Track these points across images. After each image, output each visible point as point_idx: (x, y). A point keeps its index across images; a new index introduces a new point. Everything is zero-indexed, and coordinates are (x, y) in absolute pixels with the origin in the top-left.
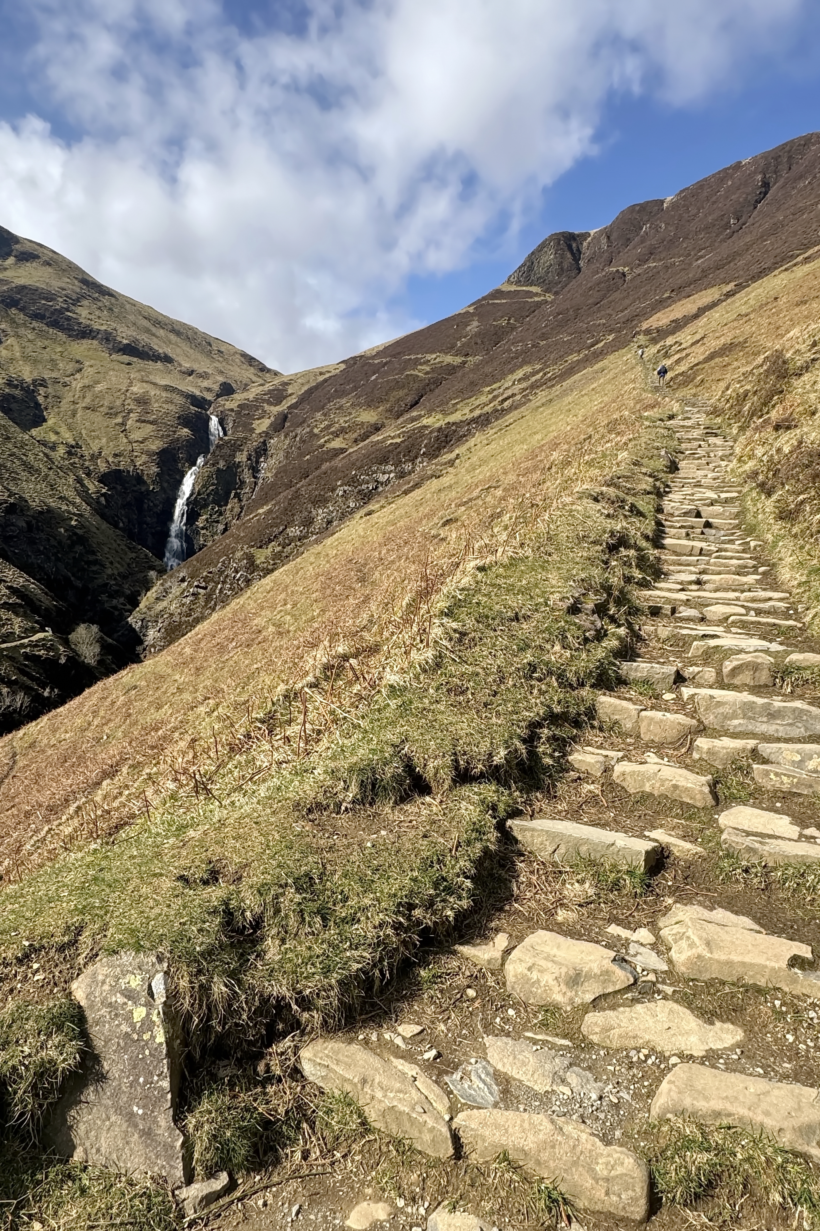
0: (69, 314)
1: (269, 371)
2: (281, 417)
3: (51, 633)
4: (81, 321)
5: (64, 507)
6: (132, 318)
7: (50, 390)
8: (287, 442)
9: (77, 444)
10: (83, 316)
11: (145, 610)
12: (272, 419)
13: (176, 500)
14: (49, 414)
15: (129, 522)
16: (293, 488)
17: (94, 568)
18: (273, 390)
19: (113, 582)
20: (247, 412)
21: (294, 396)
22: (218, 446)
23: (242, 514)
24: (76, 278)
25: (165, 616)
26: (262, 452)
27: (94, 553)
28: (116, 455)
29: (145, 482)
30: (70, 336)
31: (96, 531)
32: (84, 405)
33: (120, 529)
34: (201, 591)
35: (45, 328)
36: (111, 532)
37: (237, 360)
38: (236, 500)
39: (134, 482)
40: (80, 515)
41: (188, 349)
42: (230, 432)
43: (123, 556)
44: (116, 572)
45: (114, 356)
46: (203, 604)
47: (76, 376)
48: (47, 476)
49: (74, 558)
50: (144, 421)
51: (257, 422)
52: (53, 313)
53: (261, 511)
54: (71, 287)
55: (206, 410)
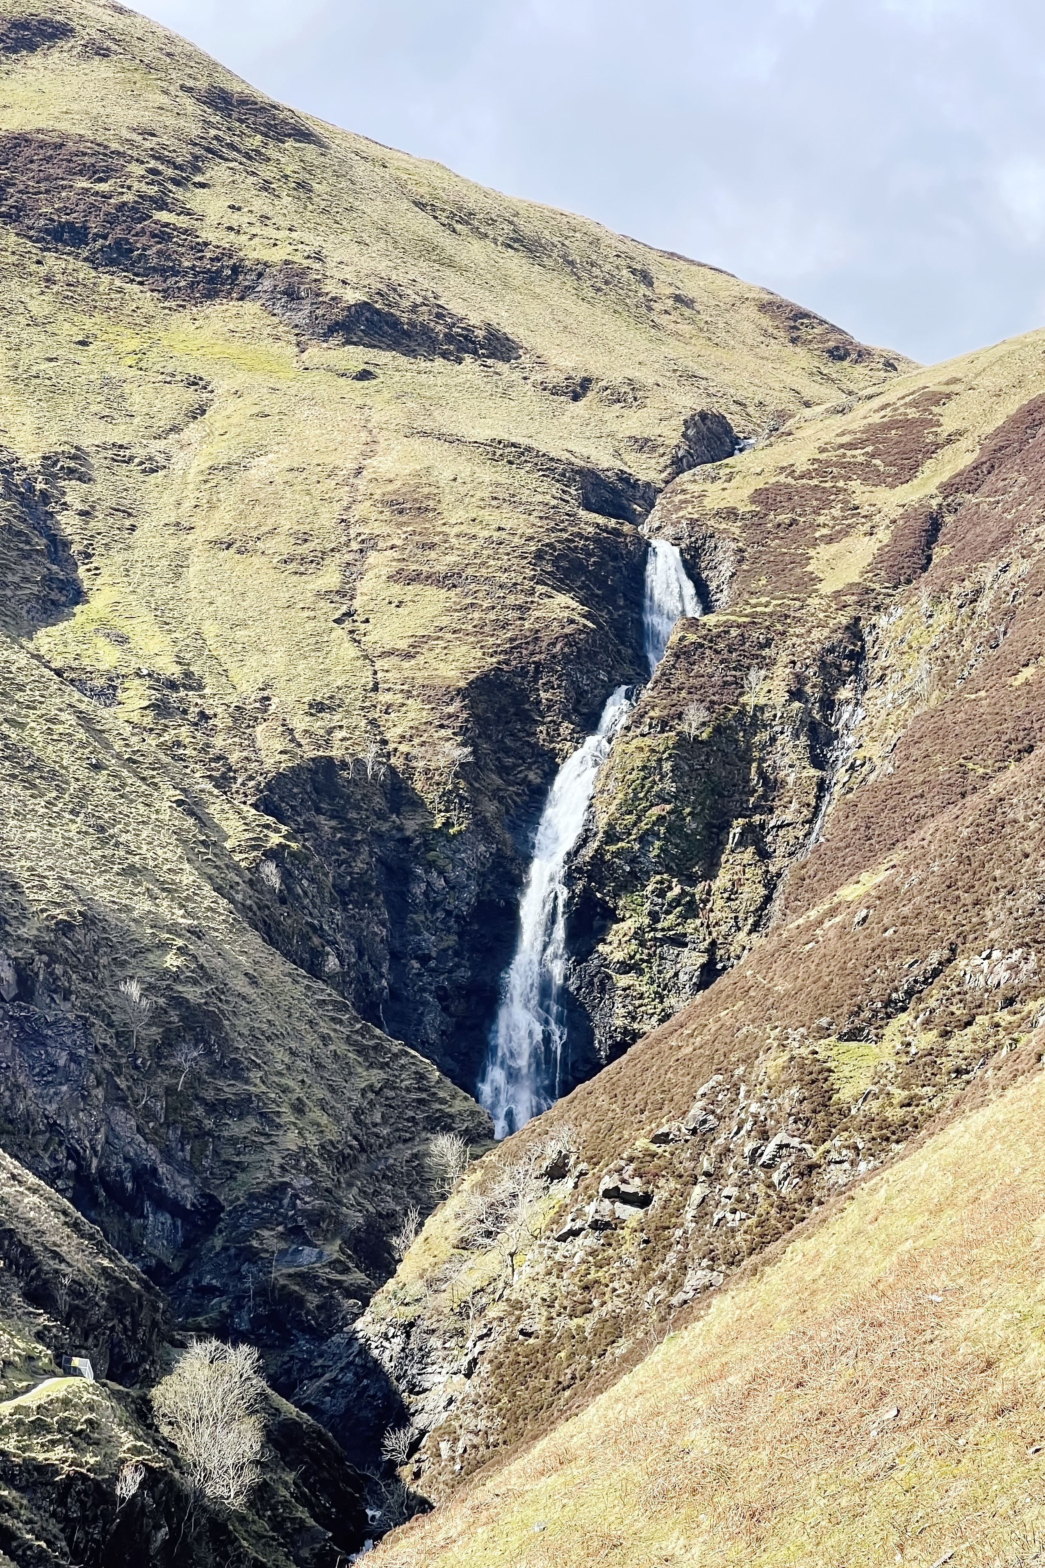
0: (164, 216)
1: (863, 355)
2: (916, 525)
3: (89, 1379)
4: (205, 235)
5: (142, 906)
6: (374, 209)
7: (98, 489)
8: (942, 619)
9: (188, 675)
10: (212, 219)
11: (416, 1288)
12: (884, 536)
13: (528, 859)
14: (96, 572)
15: (360, 952)
16: (972, 800)
17: (237, 1128)
18: (886, 427)
19: (302, 1181)
20: (784, 518)
21: (964, 444)
22: (682, 653)
23: (776, 907)
24: (190, 90)
25: (493, 1312)
26: (846, 664)
27: (237, 1071)
28: (318, 708)
29: (417, 803)
30: (166, 294)
31: (248, 990)
32: (211, 534)
33: (328, 979)
34: (630, 1214)
35: (86, 272)
36: (298, 991)
37: (747, 327)
38: (748, 854)
39: (379, 802)
40: (197, 933)
41: (569, 304)
42: (723, 598)
43: (338, 1079)
44: (313, 1141)
45: (317, 353)
46: (636, 1263)
47: (185, 435)
48: (84, 794)
49: (170, 1091)
50: (415, 578)
51: (825, 551)
52: (111, 221)
53: (849, 892)
54: (170, 121)
55: (635, 520)
